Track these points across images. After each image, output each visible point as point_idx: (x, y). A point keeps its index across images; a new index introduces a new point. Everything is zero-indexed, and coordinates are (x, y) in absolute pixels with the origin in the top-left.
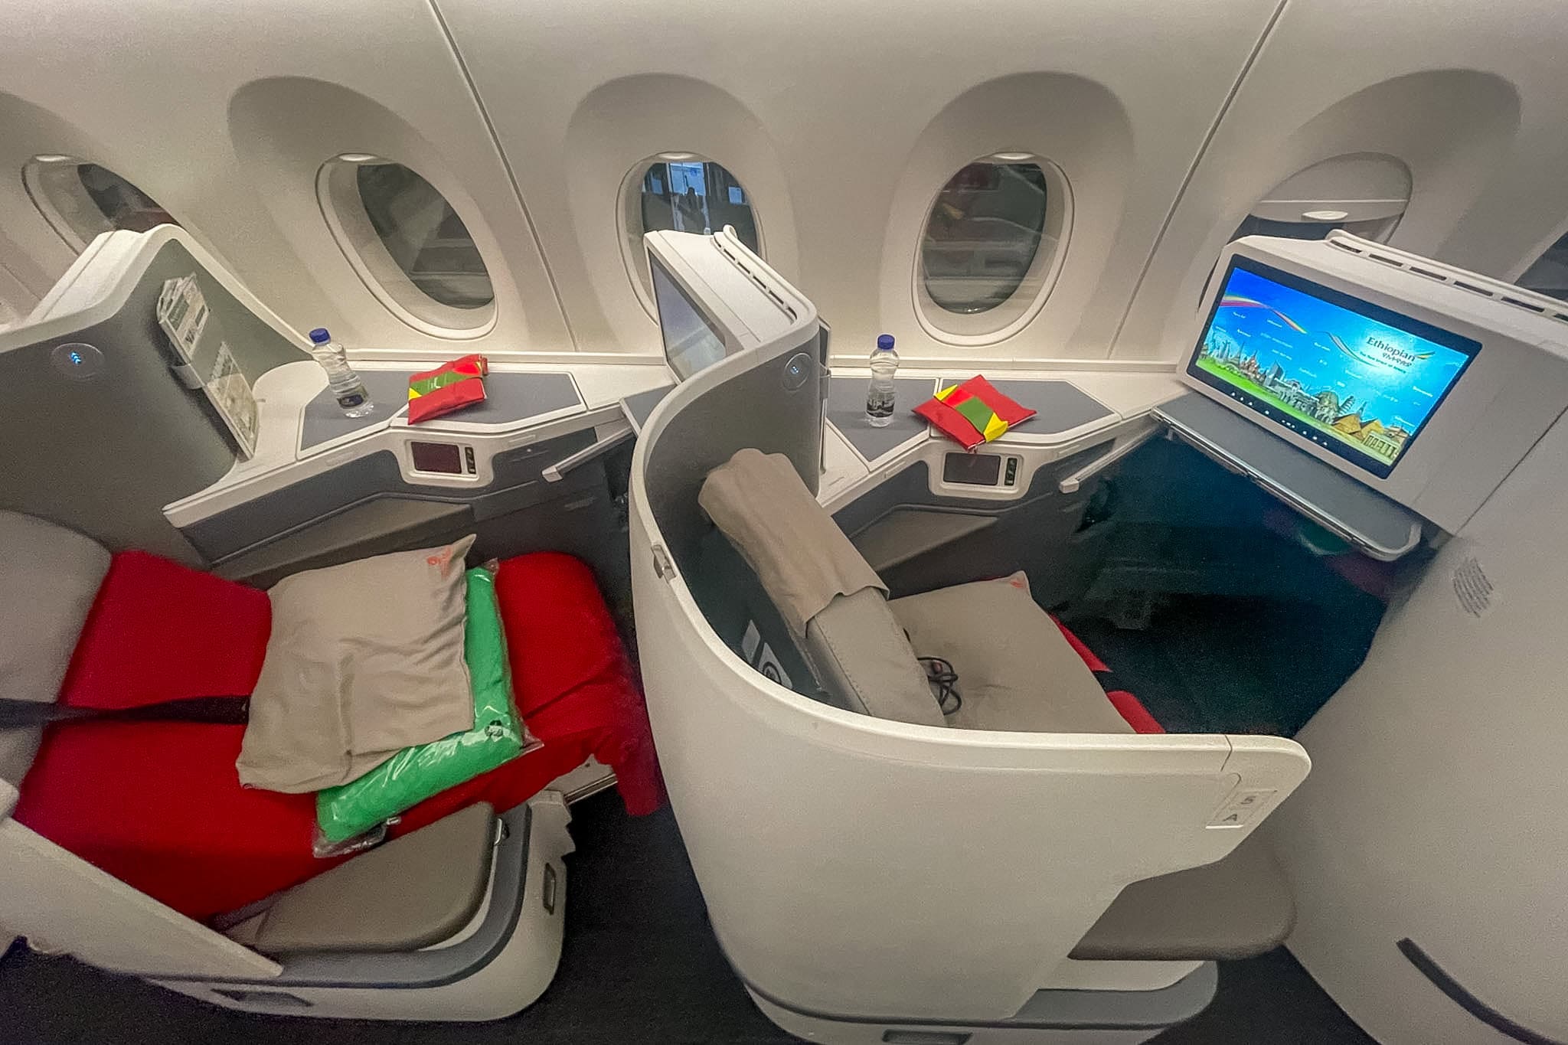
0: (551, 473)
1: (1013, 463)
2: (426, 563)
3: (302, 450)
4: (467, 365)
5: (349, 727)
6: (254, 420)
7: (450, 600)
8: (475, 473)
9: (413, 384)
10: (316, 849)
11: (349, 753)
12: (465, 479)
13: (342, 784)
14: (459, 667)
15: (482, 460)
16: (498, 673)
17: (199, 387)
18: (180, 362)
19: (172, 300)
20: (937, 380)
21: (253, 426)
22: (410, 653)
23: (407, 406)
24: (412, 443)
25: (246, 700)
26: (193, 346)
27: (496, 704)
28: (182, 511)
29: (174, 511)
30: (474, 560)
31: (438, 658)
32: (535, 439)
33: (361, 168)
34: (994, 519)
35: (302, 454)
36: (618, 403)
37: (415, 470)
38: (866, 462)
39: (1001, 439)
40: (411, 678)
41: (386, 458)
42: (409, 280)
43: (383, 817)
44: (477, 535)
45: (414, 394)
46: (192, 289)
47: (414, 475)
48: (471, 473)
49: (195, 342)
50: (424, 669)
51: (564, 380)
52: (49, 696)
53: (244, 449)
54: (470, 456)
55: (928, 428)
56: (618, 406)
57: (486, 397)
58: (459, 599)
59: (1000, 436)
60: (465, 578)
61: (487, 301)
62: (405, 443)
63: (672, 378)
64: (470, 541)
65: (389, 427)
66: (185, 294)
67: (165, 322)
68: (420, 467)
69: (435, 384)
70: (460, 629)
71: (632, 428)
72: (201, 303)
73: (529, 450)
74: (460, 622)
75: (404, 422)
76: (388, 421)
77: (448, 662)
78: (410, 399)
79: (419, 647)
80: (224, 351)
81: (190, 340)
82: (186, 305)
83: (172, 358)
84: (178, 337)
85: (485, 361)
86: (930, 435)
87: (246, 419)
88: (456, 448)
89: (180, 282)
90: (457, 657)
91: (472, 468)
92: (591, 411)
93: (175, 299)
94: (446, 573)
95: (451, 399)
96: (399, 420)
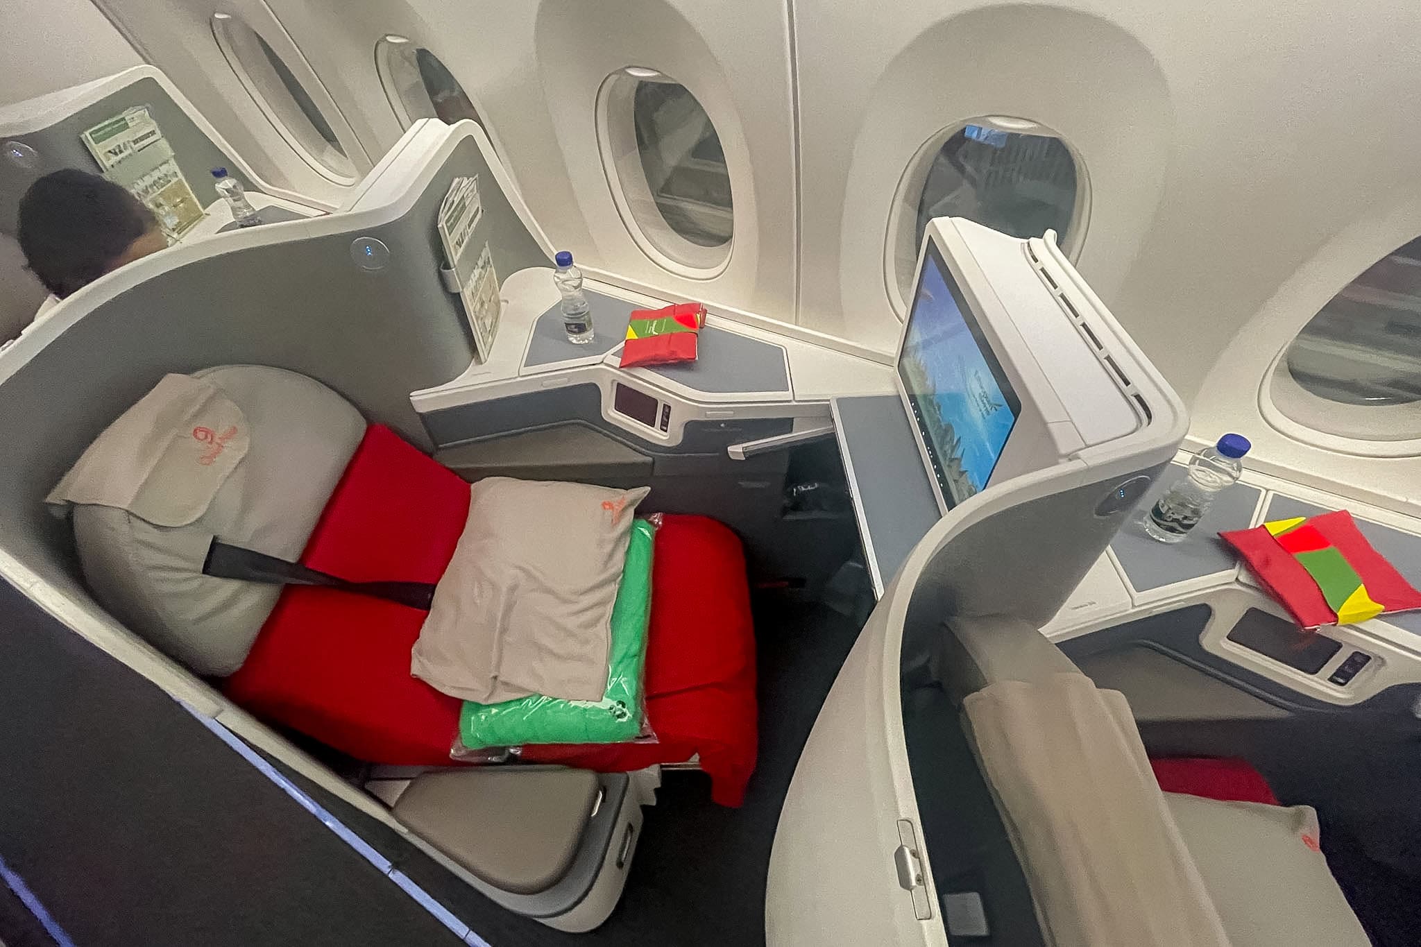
0: (736, 450)
1: (1358, 661)
2: (600, 508)
3: (525, 366)
4: (688, 315)
5: (501, 651)
6: (494, 325)
7: (611, 556)
8: (666, 431)
9: (635, 322)
10: (452, 751)
11: (495, 678)
12: (654, 434)
13: (484, 703)
14: (603, 630)
15: (676, 422)
16: (635, 648)
17: (456, 291)
18: (447, 267)
19: (453, 201)
20: (1264, 492)
21: (492, 331)
22: (565, 601)
23: (622, 344)
24: (619, 385)
25: (432, 589)
26: (461, 250)
27: (627, 684)
28: (425, 399)
29: (420, 398)
30: (642, 511)
31: (589, 615)
32: (730, 416)
33: (642, 85)
34: (1283, 714)
35: (524, 371)
36: (829, 400)
37: (614, 409)
38: (1132, 590)
39: (1361, 626)
40: (560, 628)
41: (591, 392)
42: (653, 200)
43: (507, 744)
44: (652, 490)
45: (631, 335)
46: (472, 191)
47: (611, 414)
48: (662, 429)
49: (463, 245)
50: (572, 623)
51: (777, 353)
52: (292, 558)
53: (481, 354)
54: (666, 415)
55: (1237, 566)
56: (828, 403)
57: (697, 358)
58: (620, 555)
59: (1361, 622)
60: (631, 530)
61: (724, 239)
62: (612, 383)
63: (895, 384)
64: (644, 493)
65: (602, 362)
66: (465, 196)
67: (443, 226)
68: (620, 407)
69: (653, 330)
70: (614, 588)
71: (834, 428)
72: (478, 204)
73: (722, 425)
74: (615, 580)
75: (617, 361)
76: (603, 356)
77: (594, 623)
78: (627, 339)
79: (573, 598)
80: (486, 253)
81: (459, 244)
82: (464, 206)
83: (442, 260)
84: (450, 241)
85: (705, 312)
86: (1237, 579)
87: (488, 322)
88: (655, 402)
89: (466, 181)
90: (603, 621)
91: (664, 424)
92: (796, 401)
93: (457, 201)
94: (615, 523)
95: (663, 352)
96: (612, 358)
